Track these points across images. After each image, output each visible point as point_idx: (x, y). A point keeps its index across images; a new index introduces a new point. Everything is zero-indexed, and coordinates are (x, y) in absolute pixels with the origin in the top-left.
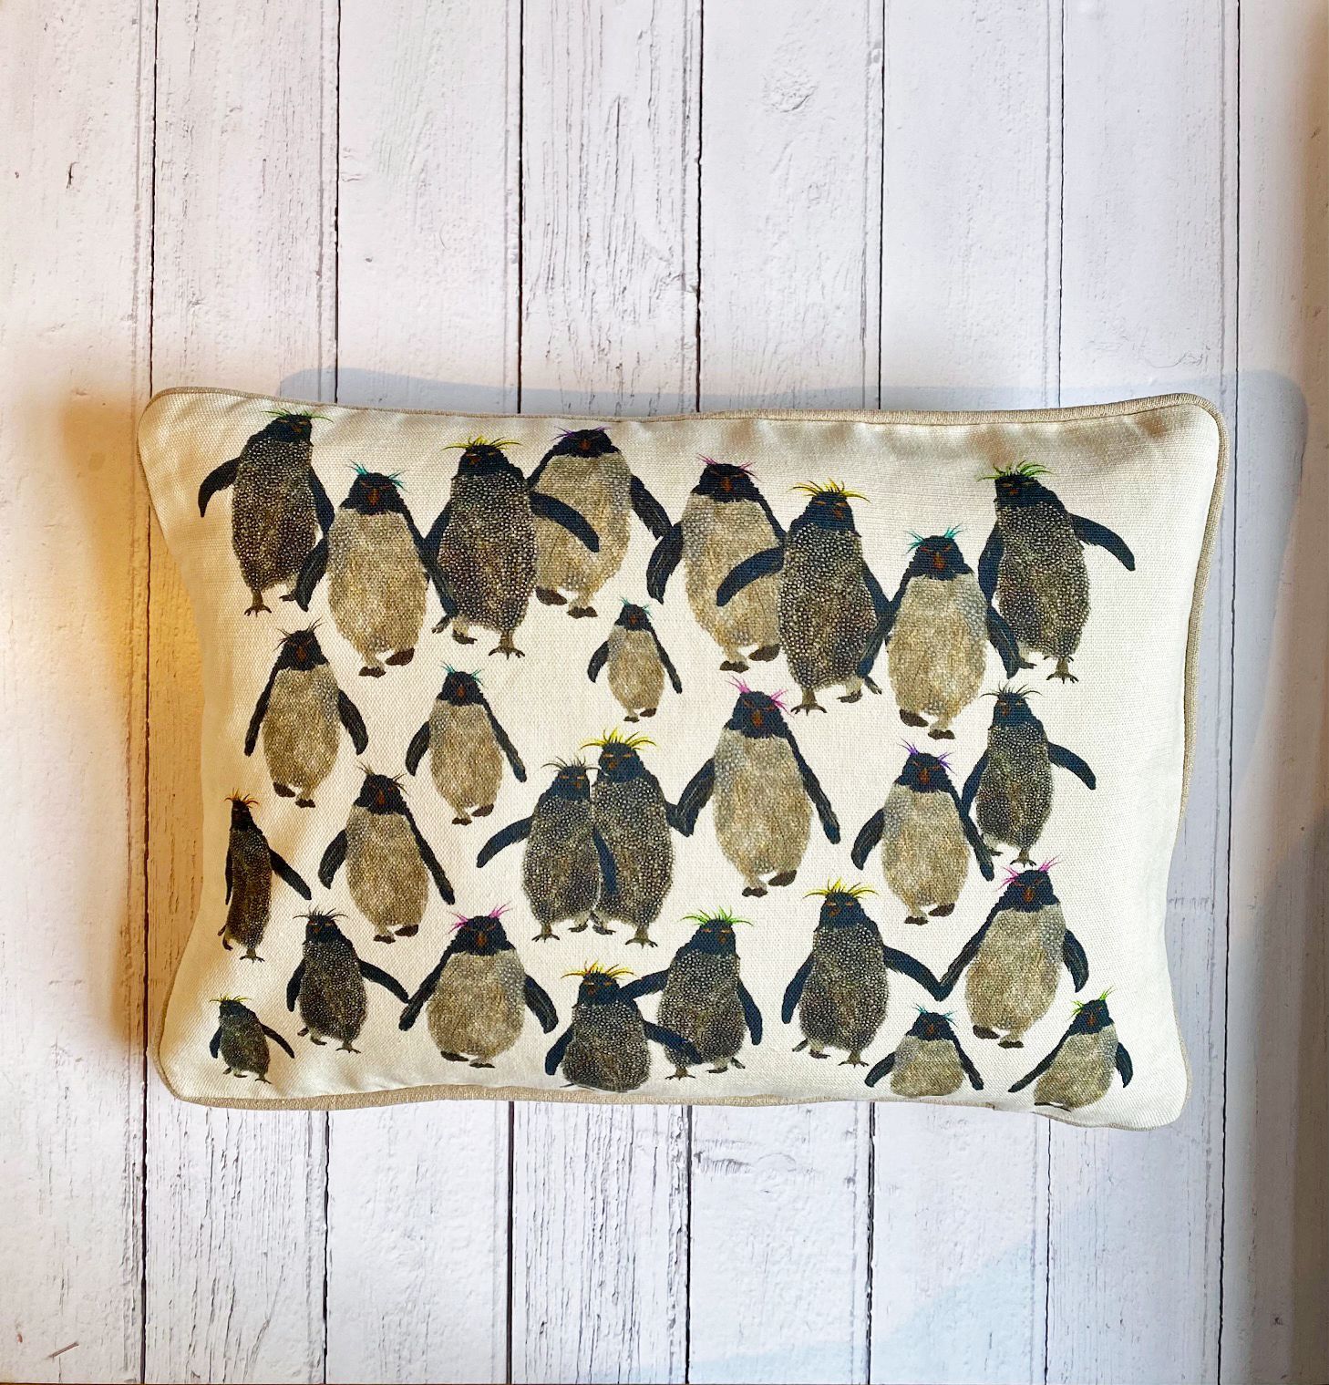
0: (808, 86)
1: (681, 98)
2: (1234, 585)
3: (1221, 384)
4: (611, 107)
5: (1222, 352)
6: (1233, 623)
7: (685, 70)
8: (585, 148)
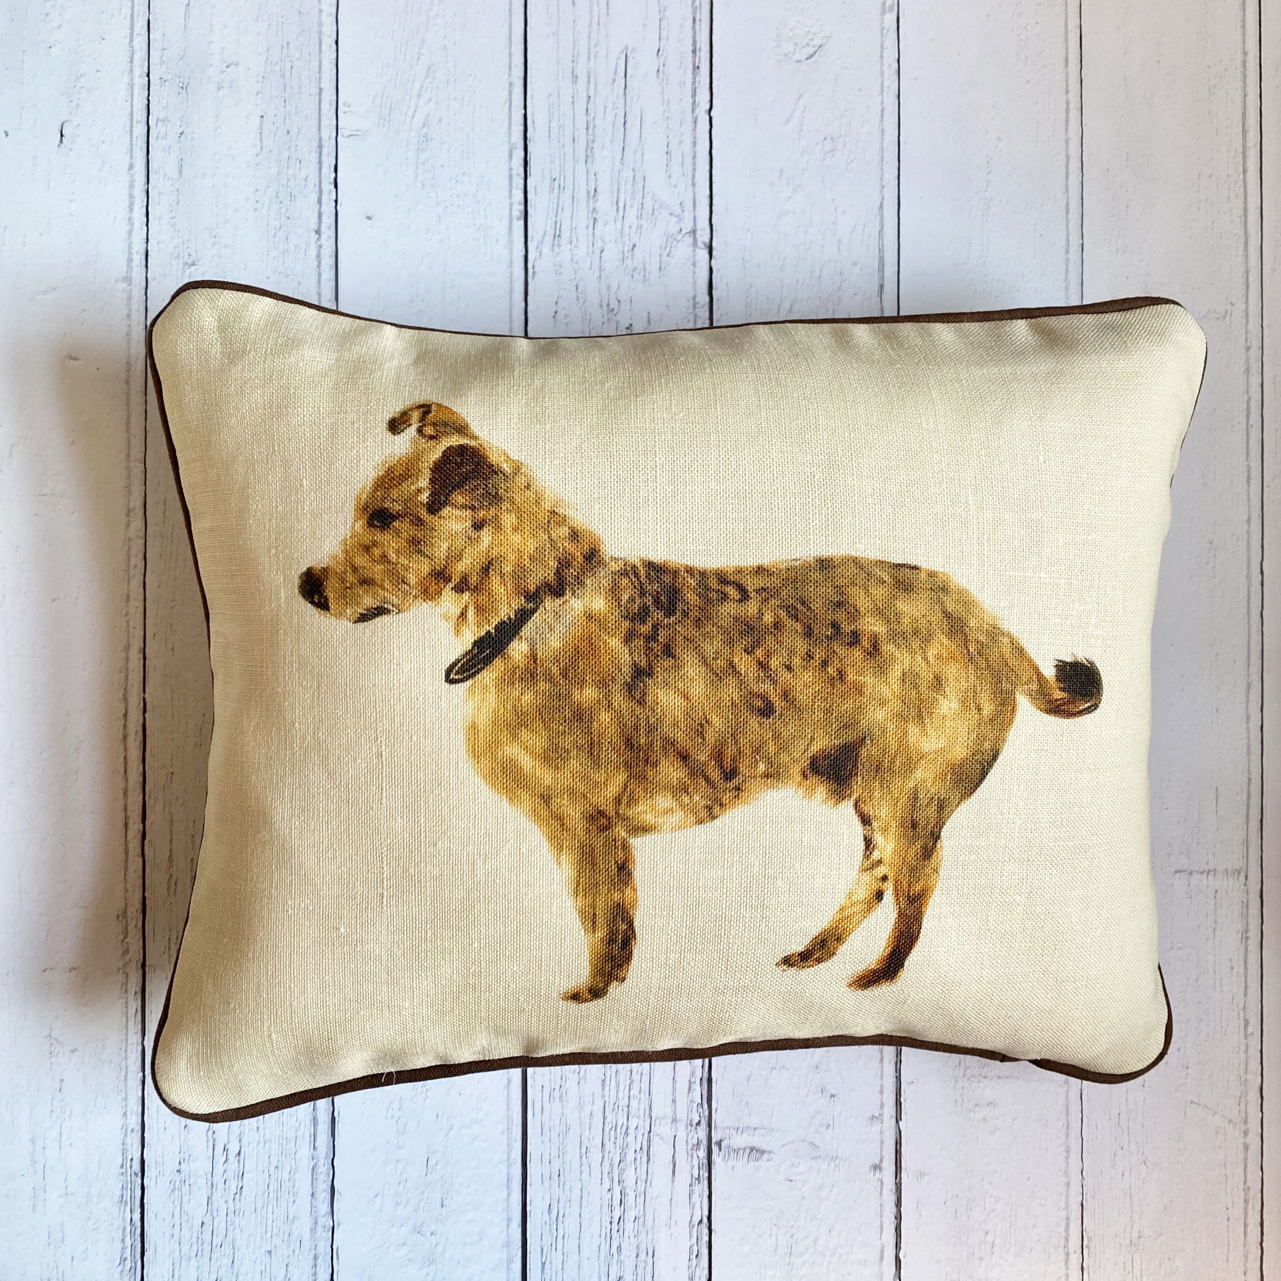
0: (821, 35)
1: (691, 48)
2: (1262, 547)
3: (1246, 340)
4: (618, 58)
5: (1247, 307)
6: (1262, 585)
7: (694, 20)
8: (592, 100)
